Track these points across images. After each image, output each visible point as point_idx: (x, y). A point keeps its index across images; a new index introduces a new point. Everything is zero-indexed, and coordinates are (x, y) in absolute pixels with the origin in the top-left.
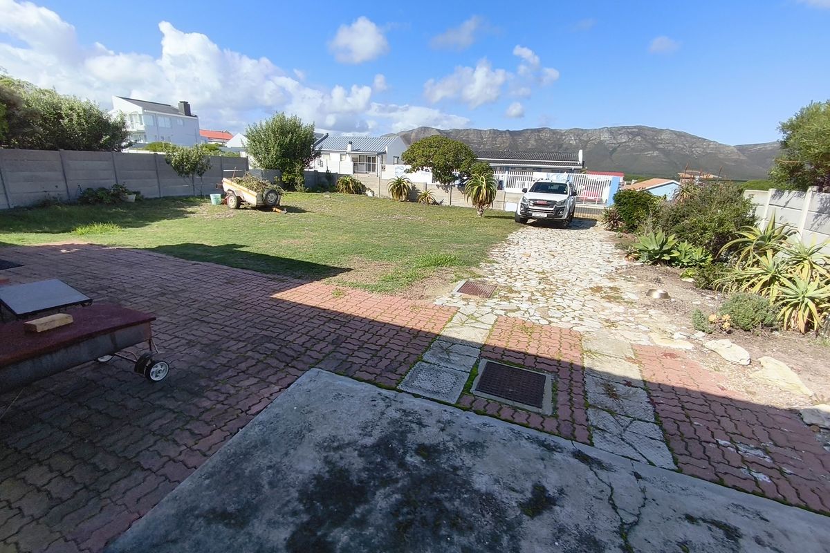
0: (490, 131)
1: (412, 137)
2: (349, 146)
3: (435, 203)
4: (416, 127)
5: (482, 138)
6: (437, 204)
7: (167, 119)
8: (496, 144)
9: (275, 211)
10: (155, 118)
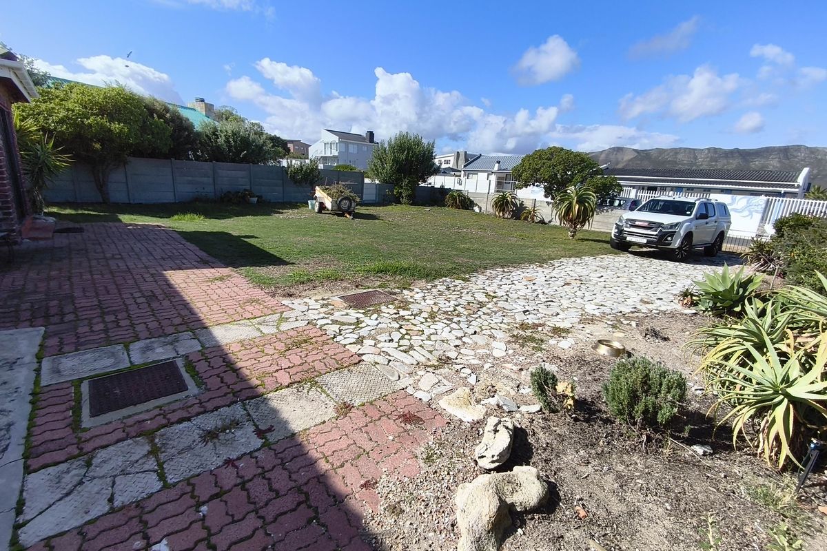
0: (709, 149)
1: (601, 159)
2: (497, 165)
3: (542, 222)
4: (607, 147)
5: (696, 158)
6: (546, 224)
7: (356, 146)
8: (716, 165)
9: (346, 217)
10: (347, 145)
